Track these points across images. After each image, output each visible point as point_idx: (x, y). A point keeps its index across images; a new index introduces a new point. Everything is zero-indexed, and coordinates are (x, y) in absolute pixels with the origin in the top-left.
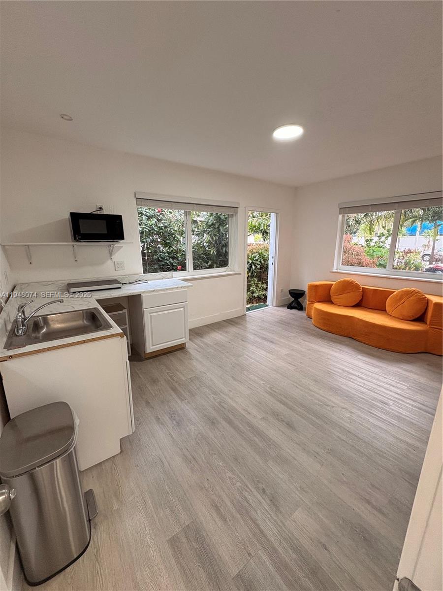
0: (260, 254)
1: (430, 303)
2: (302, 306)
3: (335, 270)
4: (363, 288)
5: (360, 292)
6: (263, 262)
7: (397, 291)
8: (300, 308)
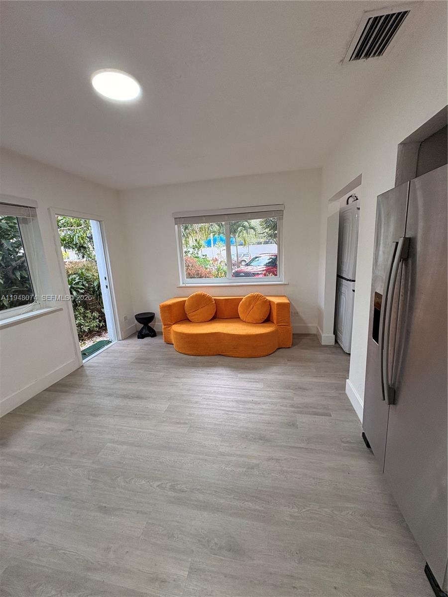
0: (81, 276)
1: (272, 304)
2: (154, 331)
3: (181, 285)
4: (214, 299)
5: (213, 304)
6: (87, 285)
7: (244, 298)
8: (153, 334)
